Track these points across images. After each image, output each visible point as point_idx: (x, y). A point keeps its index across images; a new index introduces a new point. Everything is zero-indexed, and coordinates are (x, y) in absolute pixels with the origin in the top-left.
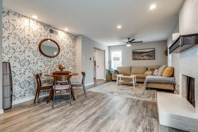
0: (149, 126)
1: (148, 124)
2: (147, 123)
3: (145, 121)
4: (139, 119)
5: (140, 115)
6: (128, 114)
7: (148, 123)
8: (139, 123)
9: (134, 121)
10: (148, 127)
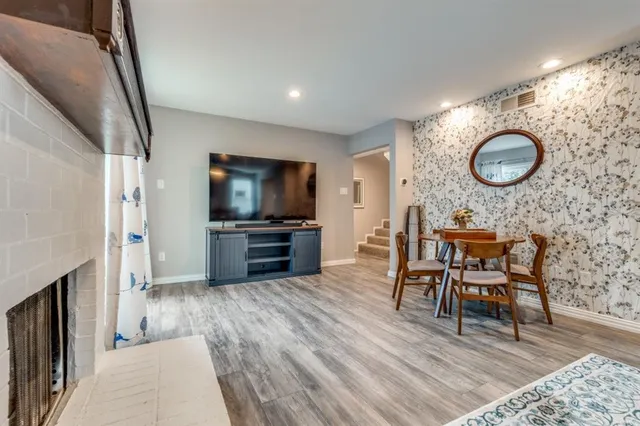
0: (223, 351)
1: (226, 355)
2: (230, 355)
3: (236, 356)
4: (251, 356)
5: (258, 366)
6: (283, 352)
7: (228, 356)
8: (244, 347)
9: (256, 346)
10: (223, 348)
